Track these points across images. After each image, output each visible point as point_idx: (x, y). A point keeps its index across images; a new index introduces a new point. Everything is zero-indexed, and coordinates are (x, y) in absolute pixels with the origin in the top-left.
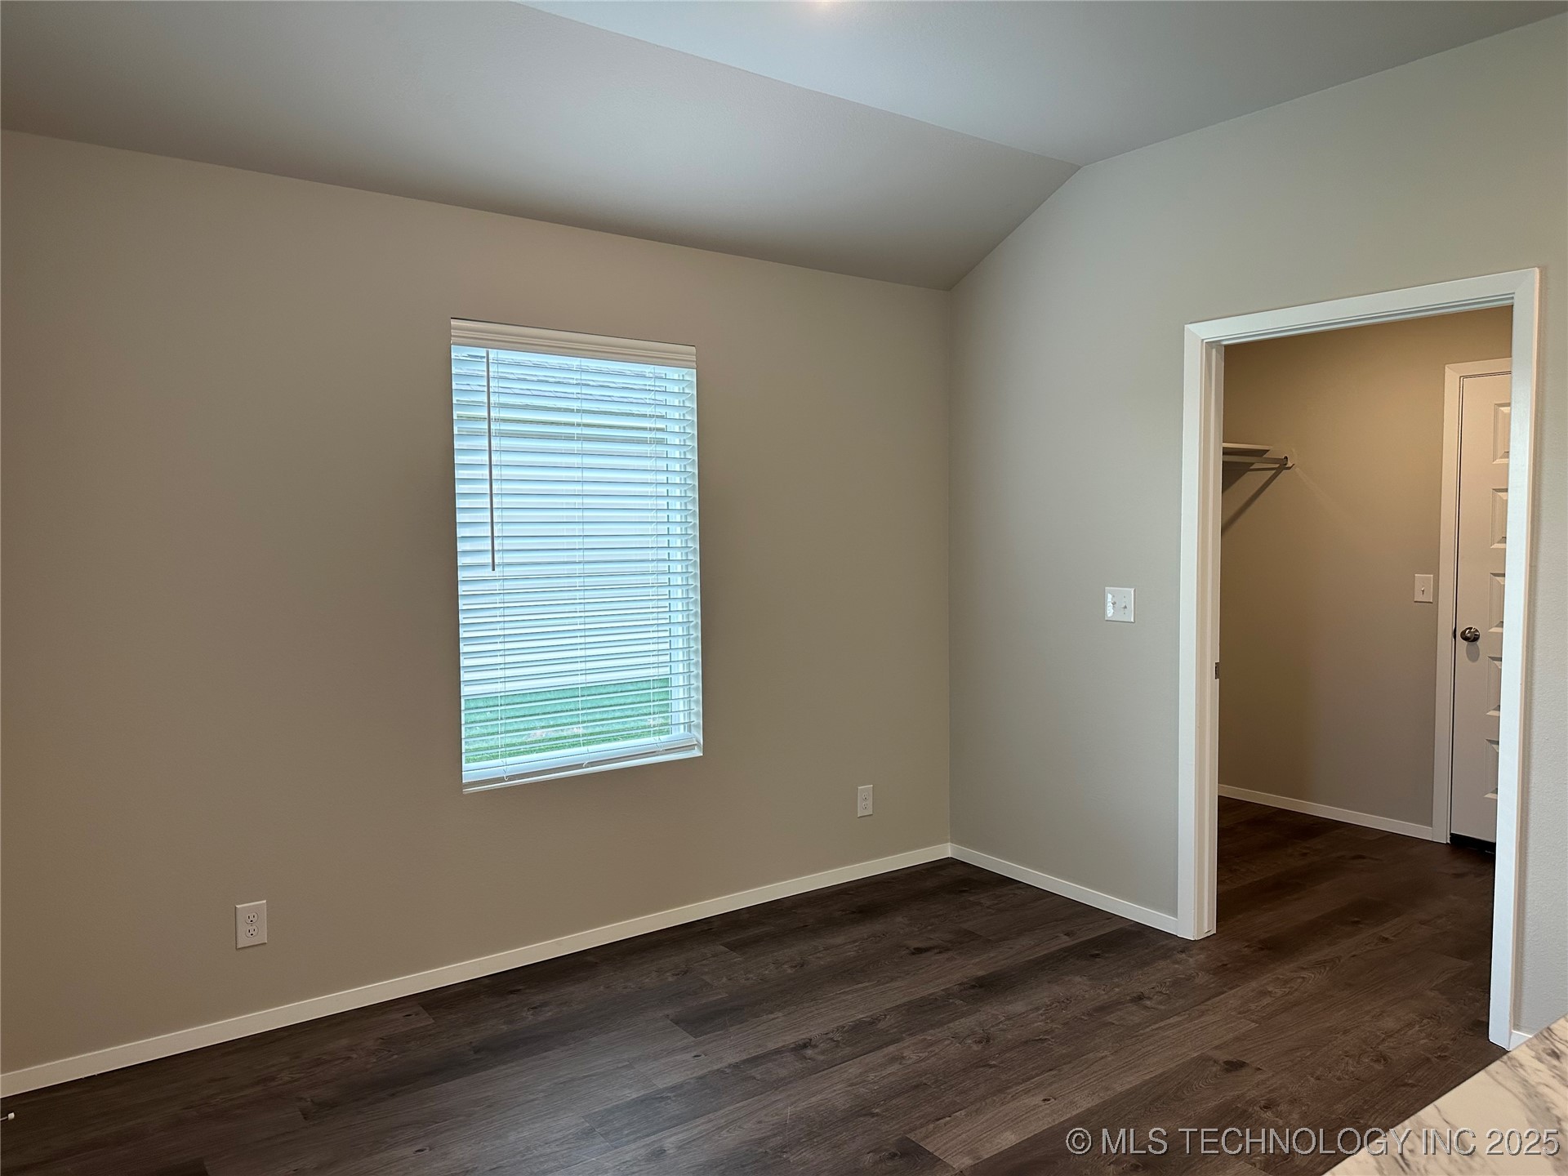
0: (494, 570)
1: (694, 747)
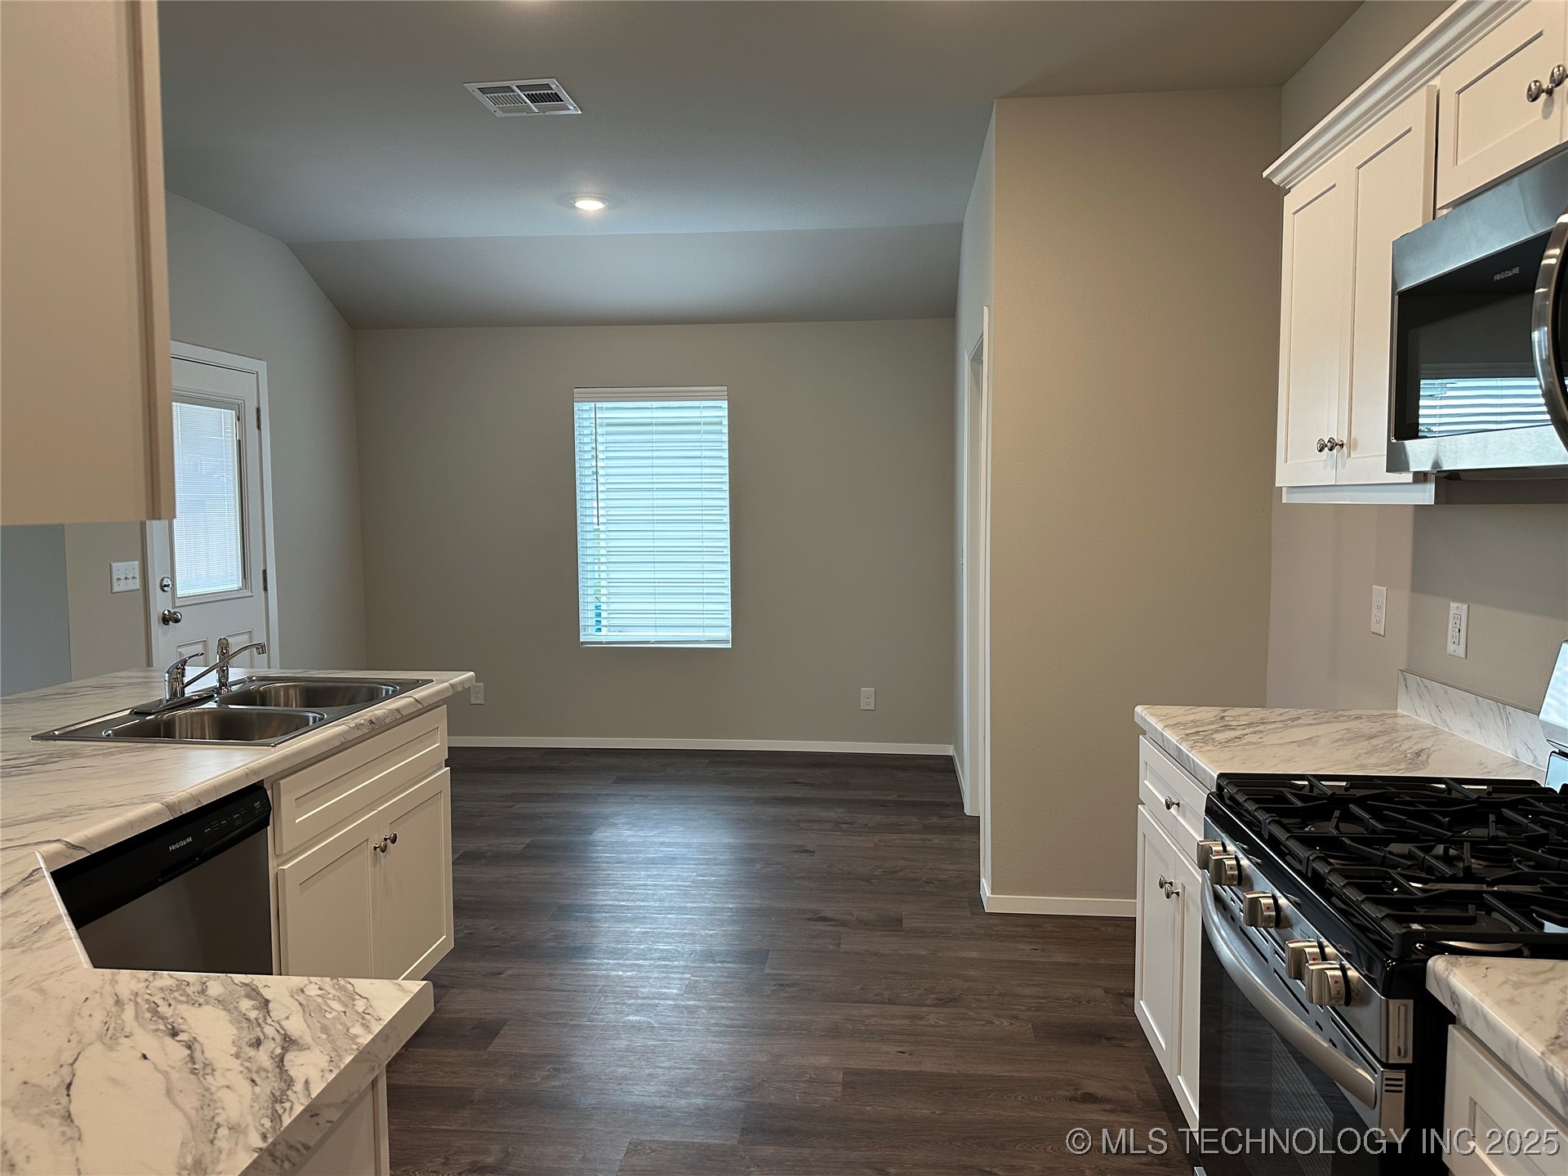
1: (726, 641)
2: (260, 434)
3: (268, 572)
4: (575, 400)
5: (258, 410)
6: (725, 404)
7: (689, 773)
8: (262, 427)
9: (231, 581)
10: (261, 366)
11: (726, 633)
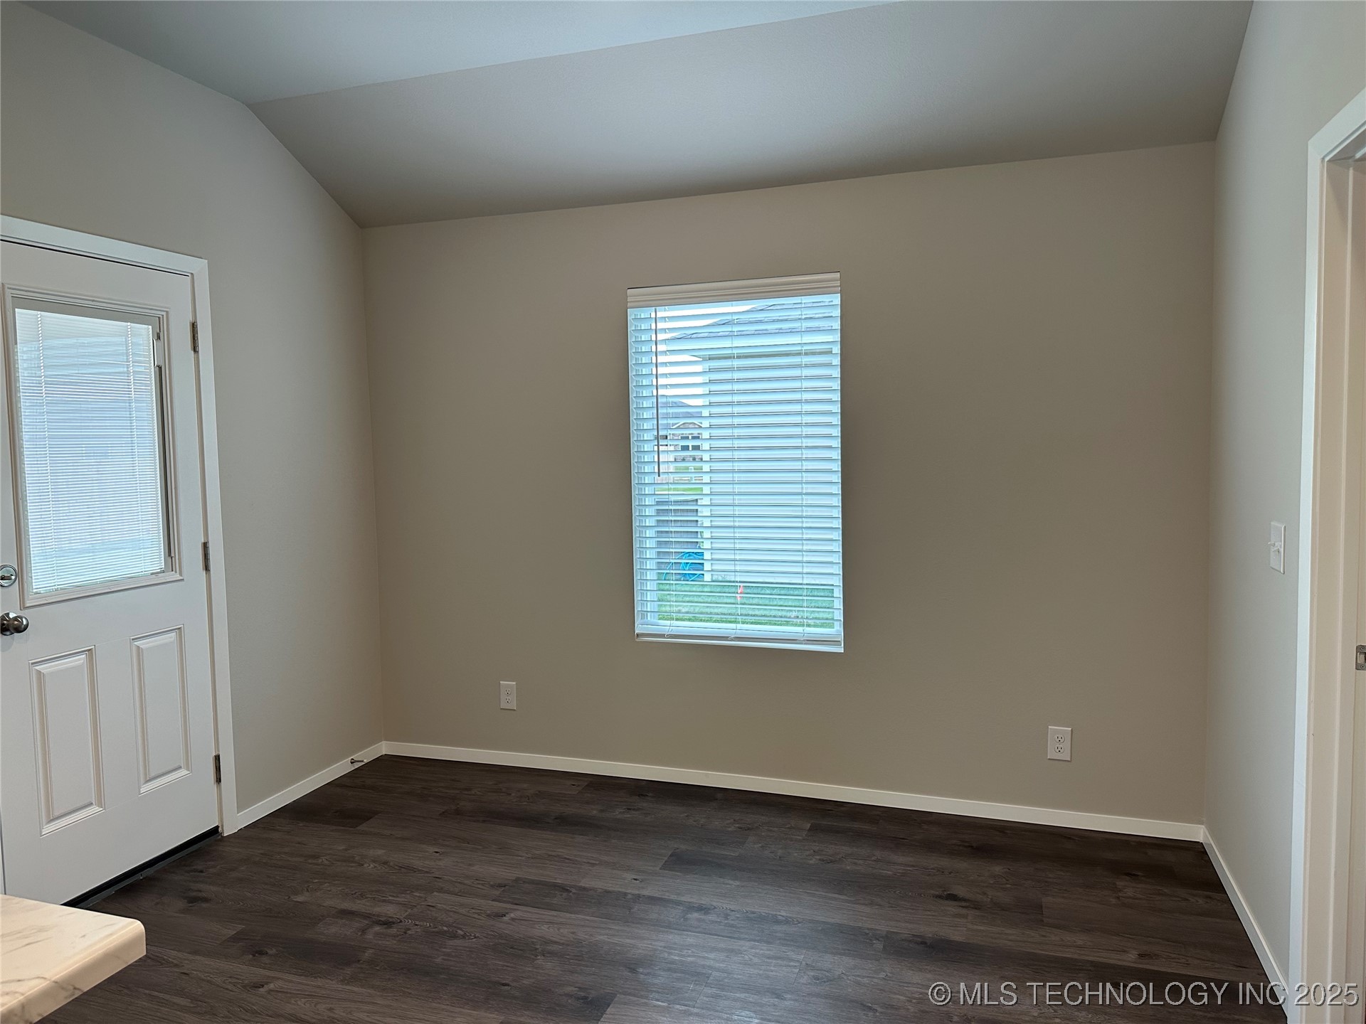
0: (659, 476)
1: (836, 643)
2: (198, 358)
3: (211, 545)
4: (629, 305)
5: (194, 326)
6: (837, 299)
7: (780, 852)
8: (201, 348)
9: (150, 559)
10: (198, 266)
11: (837, 630)
